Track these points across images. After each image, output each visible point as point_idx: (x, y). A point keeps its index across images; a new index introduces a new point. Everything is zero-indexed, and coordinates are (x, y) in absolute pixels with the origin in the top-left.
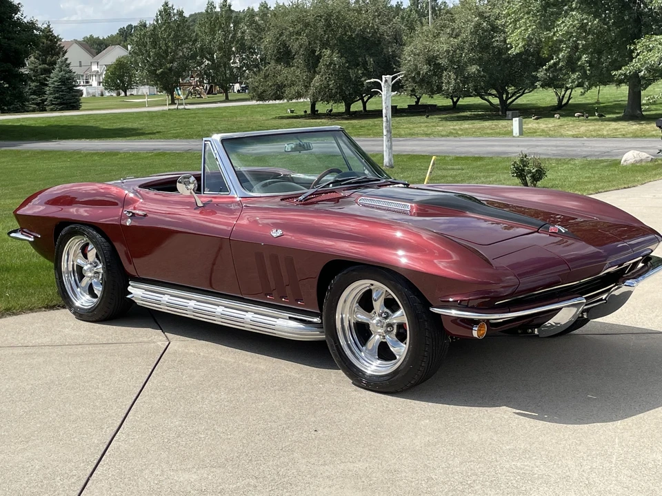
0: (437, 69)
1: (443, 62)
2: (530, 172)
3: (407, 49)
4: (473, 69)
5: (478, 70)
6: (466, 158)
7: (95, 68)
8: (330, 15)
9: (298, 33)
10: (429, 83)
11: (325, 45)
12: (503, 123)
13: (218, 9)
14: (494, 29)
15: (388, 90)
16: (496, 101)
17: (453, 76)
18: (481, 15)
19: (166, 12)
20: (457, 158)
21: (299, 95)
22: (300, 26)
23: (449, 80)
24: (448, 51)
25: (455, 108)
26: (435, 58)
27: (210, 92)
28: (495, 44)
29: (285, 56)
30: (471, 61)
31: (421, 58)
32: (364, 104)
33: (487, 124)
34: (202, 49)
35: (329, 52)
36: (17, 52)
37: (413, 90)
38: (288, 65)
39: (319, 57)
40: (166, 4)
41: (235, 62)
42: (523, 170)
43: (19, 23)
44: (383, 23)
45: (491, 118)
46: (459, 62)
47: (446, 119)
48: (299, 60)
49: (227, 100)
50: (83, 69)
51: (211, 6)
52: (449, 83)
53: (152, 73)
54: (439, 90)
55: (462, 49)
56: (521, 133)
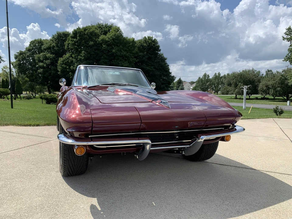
0: (268, 88)
1: (270, 87)
2: (279, 111)
3: (261, 84)
4: (279, 89)
5: (280, 89)
6: (269, 109)
7: (191, 87)
8: (242, 75)
9: (233, 79)
10: (266, 92)
11: (239, 82)
12: (286, 103)
13: (217, 75)
14: (286, 79)
15: (245, 90)
16: (285, 98)
17: (273, 90)
18: (282, 75)
19: (205, 75)
20: (267, 109)
21: (232, 94)
22: (234, 78)
23: (272, 91)
24: (272, 84)
25: (274, 99)
26: (268, 86)
27: (215, 93)
28: (286, 83)
29: (230, 85)
30: (278, 87)
31: (264, 86)
32: (249, 96)
33: (281, 103)
34: (212, 83)
35: (240, 83)
36: (169, 82)
37: (262, 94)
38: (230, 86)
39: (238, 85)
40: (205, 73)
41: (220, 86)
42: (276, 111)
43: (171, 76)
44: (255, 77)
45: (283, 102)
46: (275, 87)
47: (270, 101)
48: (233, 85)
49: (217, 94)
50: (189, 87)
51: (216, 74)
52: (271, 92)
53: (201, 88)
54: (269, 94)
55: (276, 84)
56: (290, 105)
